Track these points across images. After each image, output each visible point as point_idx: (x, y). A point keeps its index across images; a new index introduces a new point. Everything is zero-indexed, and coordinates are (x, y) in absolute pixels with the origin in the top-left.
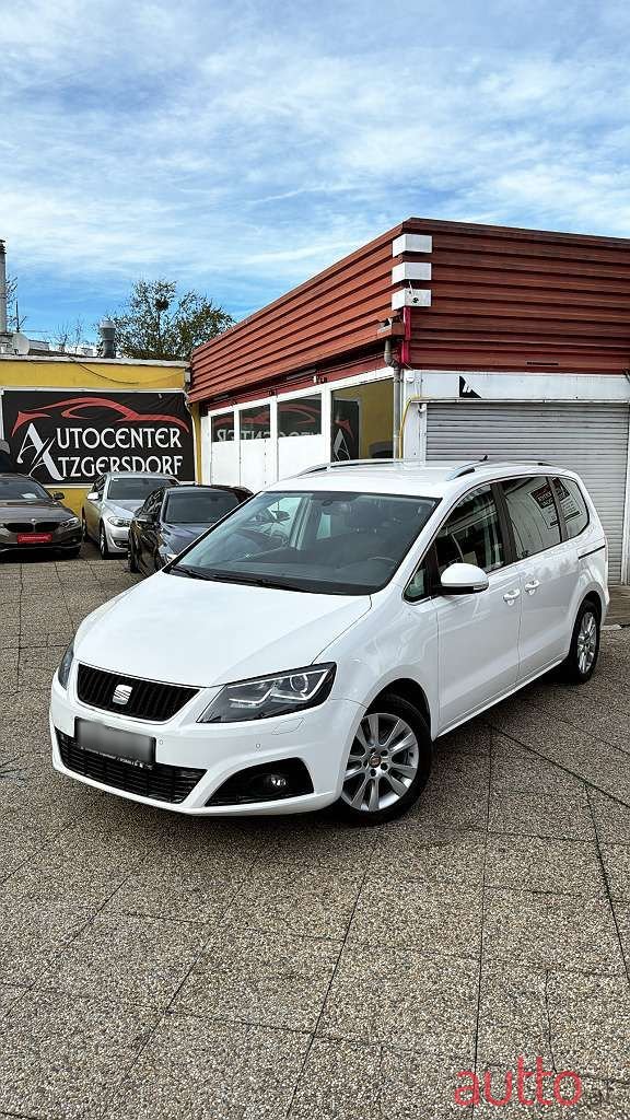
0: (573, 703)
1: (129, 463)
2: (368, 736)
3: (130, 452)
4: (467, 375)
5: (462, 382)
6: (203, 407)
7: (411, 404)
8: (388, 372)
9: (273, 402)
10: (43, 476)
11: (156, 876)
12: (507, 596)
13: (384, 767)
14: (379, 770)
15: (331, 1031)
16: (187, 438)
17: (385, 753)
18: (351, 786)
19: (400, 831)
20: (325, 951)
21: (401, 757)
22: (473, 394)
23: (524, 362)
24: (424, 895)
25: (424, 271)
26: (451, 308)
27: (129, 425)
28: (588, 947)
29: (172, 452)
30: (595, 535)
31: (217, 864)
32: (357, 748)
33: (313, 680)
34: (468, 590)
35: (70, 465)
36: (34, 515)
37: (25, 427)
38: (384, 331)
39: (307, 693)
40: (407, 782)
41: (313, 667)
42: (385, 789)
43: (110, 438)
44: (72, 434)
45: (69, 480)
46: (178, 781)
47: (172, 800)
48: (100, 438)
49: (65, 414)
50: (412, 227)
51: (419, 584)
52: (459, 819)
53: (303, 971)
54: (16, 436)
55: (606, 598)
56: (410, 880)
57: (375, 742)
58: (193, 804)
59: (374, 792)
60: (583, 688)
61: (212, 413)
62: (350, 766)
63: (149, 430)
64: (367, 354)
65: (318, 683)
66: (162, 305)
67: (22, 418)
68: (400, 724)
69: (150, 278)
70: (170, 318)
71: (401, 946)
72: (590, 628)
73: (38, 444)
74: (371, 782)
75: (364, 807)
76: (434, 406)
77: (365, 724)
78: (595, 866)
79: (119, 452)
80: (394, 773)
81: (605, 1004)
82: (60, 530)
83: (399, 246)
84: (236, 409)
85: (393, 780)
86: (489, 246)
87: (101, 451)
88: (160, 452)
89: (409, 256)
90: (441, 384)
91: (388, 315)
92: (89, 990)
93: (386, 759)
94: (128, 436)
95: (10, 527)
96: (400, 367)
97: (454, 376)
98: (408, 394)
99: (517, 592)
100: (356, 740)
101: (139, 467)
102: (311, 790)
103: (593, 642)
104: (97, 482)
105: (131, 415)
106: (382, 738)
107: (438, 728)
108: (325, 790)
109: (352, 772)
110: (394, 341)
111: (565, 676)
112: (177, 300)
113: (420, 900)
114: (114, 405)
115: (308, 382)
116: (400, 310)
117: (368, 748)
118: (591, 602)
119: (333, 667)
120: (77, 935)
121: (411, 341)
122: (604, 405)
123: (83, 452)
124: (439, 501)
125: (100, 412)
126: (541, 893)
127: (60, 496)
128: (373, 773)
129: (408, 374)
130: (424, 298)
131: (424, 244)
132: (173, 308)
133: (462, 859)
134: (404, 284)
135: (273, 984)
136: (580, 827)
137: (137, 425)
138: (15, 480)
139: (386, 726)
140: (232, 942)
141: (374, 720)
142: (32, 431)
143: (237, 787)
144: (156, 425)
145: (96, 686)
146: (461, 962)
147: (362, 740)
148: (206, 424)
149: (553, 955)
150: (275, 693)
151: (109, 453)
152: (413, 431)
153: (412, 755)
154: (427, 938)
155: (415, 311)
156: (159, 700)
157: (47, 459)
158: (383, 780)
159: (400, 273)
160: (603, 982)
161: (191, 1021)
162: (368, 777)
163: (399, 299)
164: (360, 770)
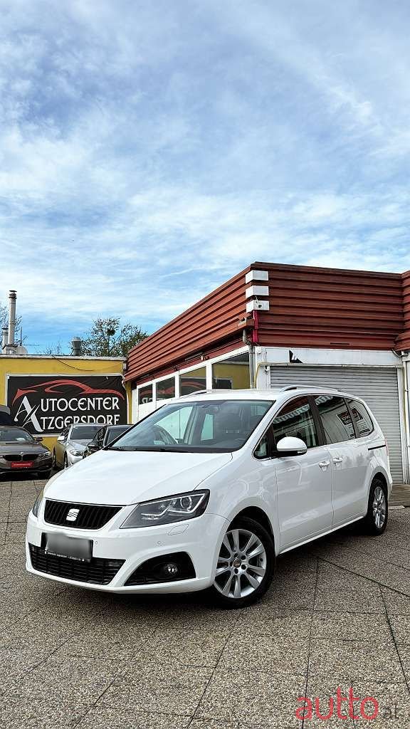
1: (86, 420)
2: (232, 545)
3: (86, 413)
4: (294, 350)
5: (291, 354)
6: (133, 384)
7: (260, 366)
8: (246, 349)
9: (176, 375)
10: (30, 428)
11: (90, 636)
12: (321, 464)
13: (243, 567)
14: (240, 570)
15: (205, 715)
16: (123, 404)
17: (244, 558)
18: (221, 579)
19: (255, 611)
20: (203, 673)
21: (255, 561)
22: (298, 361)
23: (328, 343)
24: (270, 643)
25: (264, 291)
26: (282, 311)
27: (86, 396)
28: (381, 667)
29: (113, 412)
30: (378, 437)
31: (132, 630)
32: (224, 552)
33: (195, 500)
34: (293, 453)
35: (48, 422)
36: (22, 450)
37: (22, 398)
38: (242, 324)
39: (191, 509)
40: (260, 579)
41: (195, 491)
42: (245, 584)
43: (74, 404)
44: (50, 402)
45: (47, 431)
46: (106, 569)
47: (102, 582)
48: (68, 404)
49: (47, 390)
50: (257, 267)
51: (263, 451)
52: (295, 604)
53: (187, 683)
54: (14, 403)
55: (390, 480)
56: (261, 635)
57: (237, 549)
58: (116, 584)
59: (237, 585)
61: (139, 387)
62: (220, 565)
63: (99, 399)
64: (232, 340)
65: (196, 502)
66: (111, 332)
67: (20, 393)
68: (253, 538)
69: (104, 318)
70: (114, 341)
71: (253, 670)
72: (380, 498)
73: (29, 409)
74: (235, 577)
75: (231, 596)
76: (274, 368)
77: (230, 537)
78: (385, 627)
79: (79, 413)
80: (250, 572)
81: (391, 698)
82: (38, 460)
83: (250, 277)
84: (154, 382)
85: (250, 577)
86: (303, 277)
87: (68, 412)
88: (105, 413)
89: (255, 282)
90: (279, 355)
91: (245, 316)
92: (43, 695)
93: (245, 562)
94: (86, 403)
95: (7, 457)
96: (253, 345)
97: (286, 351)
98: (258, 360)
99: (328, 463)
100: (223, 545)
101: (92, 421)
102: (194, 576)
103: (383, 508)
104: (64, 431)
105: (88, 390)
106: (242, 545)
107: (281, 547)
108: (204, 576)
109: (221, 570)
110: (249, 330)
112: (120, 329)
113: (267, 647)
114: (78, 384)
115: (198, 360)
116: (251, 313)
117: (232, 554)
118: (379, 479)
119: (207, 492)
120: (35, 667)
121: (258, 330)
122: (381, 369)
123: (57, 413)
124: (274, 402)
125: (69, 388)
126: (348, 641)
127: (40, 439)
128: (236, 571)
129: (258, 349)
130: (265, 305)
131: (264, 276)
132: (118, 333)
133: (296, 626)
134: (253, 297)
135: (167, 691)
136: (375, 605)
137: (91, 396)
138: (12, 430)
139: (244, 539)
140: (140, 668)
141: (236, 533)
142: (25, 401)
143: (150, 570)
144: (104, 396)
145: (56, 512)
146: (294, 678)
147: (228, 547)
148: (135, 394)
149: (358, 673)
150: (170, 509)
151: (73, 414)
152: (262, 378)
153: (262, 560)
154: (272, 666)
155: (260, 313)
156: (95, 516)
157: (34, 419)
158: (243, 576)
159: (250, 292)
160: (390, 687)
161: (109, 711)
162: (233, 574)
163: (250, 307)
164: (227, 569)
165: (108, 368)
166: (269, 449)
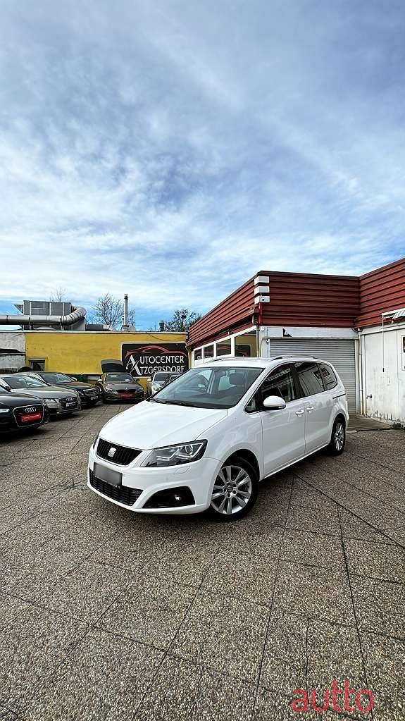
0: (333, 464)
1: (165, 369)
2: (226, 477)
3: (165, 365)
4: (286, 328)
5: (284, 331)
6: (192, 347)
7: (264, 339)
8: (254, 328)
9: (214, 343)
10: (134, 374)
11: (118, 542)
12: (297, 413)
13: (234, 492)
14: (232, 494)
15: (177, 651)
17: (235, 486)
18: (217, 501)
19: (242, 525)
20: (187, 593)
21: (243, 488)
22: (289, 335)
23: (309, 323)
24: (247, 563)
25: (267, 289)
26: (279, 303)
27: (165, 355)
28: (333, 604)
29: (180, 365)
30: (340, 389)
31: (150, 537)
32: (219, 482)
33: (195, 448)
34: (276, 408)
35: (144, 369)
36: (126, 387)
37: (130, 355)
38: (252, 311)
39: (192, 454)
40: (246, 501)
41: (195, 442)
42: (235, 504)
43: (159, 360)
44: (145, 359)
45: (144, 375)
46: (130, 495)
47: (128, 504)
48: (155, 360)
49: (143, 351)
50: (261, 274)
51: (253, 405)
52: (272, 520)
53: (172, 606)
54: (125, 360)
55: (348, 417)
56: (241, 553)
57: (230, 480)
58: (137, 507)
59: (229, 505)
60: (338, 458)
61: (195, 350)
62: (215, 492)
63: (172, 357)
64: (246, 322)
65: (198, 449)
66: (184, 317)
67: (129, 353)
68: (242, 471)
69: (180, 310)
70: (186, 321)
71: (229, 594)
72: (340, 430)
73: (133, 362)
74: (228, 500)
75: (224, 512)
76: (272, 340)
77: (224, 471)
78: (340, 551)
79: (161, 365)
80: (239, 495)
81: (342, 647)
82: (136, 393)
83: (256, 281)
84: (202, 347)
85: (239, 499)
86: (292, 280)
87: (155, 364)
88: (176, 365)
89: (260, 284)
90: (276, 332)
91: (254, 306)
92: (61, 609)
93: (235, 489)
94: (165, 359)
95: (119, 391)
96: (259, 325)
97: (281, 328)
98: (262, 335)
99: (303, 411)
100: (218, 476)
101: (168, 369)
102: (193, 503)
103: (342, 436)
105: (166, 351)
106: (233, 478)
107: (263, 475)
108: (202, 502)
109: (218, 494)
110: (256, 315)
111: (329, 452)
112: (189, 315)
113: (245, 565)
114: (161, 348)
115: (226, 335)
116: (258, 304)
117: (226, 483)
118: (340, 419)
119: (205, 442)
120: (70, 572)
121: (263, 315)
122: (344, 340)
123: (149, 365)
124: (264, 369)
126: (309, 566)
127: (138, 380)
128: (229, 495)
129: (262, 328)
130: (267, 299)
131: (266, 279)
132: (188, 317)
133: (269, 544)
134: (259, 294)
135: (155, 614)
136: (333, 528)
137: (168, 355)
138: (126, 375)
139: (235, 472)
140: (142, 584)
141: (229, 468)
142: (132, 358)
143: (157, 499)
144: (175, 355)
146: (260, 608)
147: (223, 479)
148: (193, 353)
149: (313, 608)
150: (178, 454)
151: (158, 365)
152: (265, 348)
153: (248, 487)
154: (244, 590)
155: (263, 304)
157: (136, 367)
158: (234, 499)
159: (257, 290)
160: (342, 630)
161: (104, 635)
162: (226, 497)
163: (257, 300)
164: (222, 494)
165: (177, 338)
166: (257, 404)
